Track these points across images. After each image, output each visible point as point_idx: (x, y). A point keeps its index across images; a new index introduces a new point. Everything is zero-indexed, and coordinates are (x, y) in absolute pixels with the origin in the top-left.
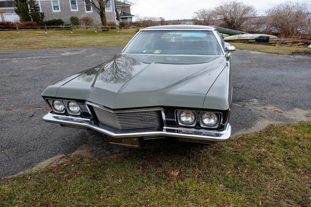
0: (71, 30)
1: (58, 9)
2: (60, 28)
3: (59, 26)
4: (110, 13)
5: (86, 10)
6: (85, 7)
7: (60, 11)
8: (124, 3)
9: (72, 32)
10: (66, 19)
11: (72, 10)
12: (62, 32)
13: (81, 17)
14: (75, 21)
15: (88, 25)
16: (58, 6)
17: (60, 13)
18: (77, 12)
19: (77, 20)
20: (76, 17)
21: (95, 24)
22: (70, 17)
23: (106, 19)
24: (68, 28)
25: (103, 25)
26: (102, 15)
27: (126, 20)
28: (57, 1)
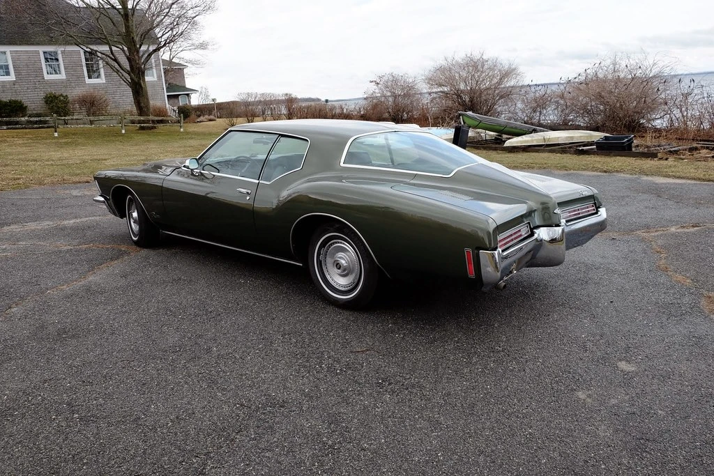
0: (53, 130)
1: (8, 74)
2: (17, 123)
3: (12, 119)
4: (153, 84)
5: (87, 78)
6: (85, 69)
7: (12, 77)
8: (171, 60)
9: (56, 134)
10: (33, 100)
11: (47, 77)
13: (74, 93)
14: (57, 105)
15: (94, 114)
16: (8, 65)
17: (14, 83)
18: (62, 81)
19: (66, 101)
20: (61, 95)
21: (113, 111)
22: (42, 95)
23: (147, 99)
24: (39, 123)
25: (140, 115)
26: (138, 89)
27: (176, 101)
28: (5, 53)
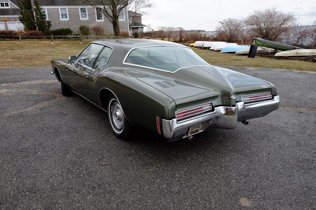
0: (80, 41)
1: (66, 17)
2: (68, 38)
3: (67, 36)
4: (123, 22)
5: (97, 19)
6: (96, 15)
7: (68, 19)
8: (136, 12)
9: (81, 43)
10: (75, 28)
11: (81, 19)
12: (70, 42)
13: (91, 26)
14: (84, 31)
15: (99, 35)
16: (66, 14)
17: (69, 21)
18: (87, 21)
19: (88, 30)
20: (86, 27)
21: (107, 34)
22: (79, 26)
23: (119, 29)
24: (77, 38)
25: (116, 35)
26: (115, 24)
27: (137, 30)
28: (66, 9)
